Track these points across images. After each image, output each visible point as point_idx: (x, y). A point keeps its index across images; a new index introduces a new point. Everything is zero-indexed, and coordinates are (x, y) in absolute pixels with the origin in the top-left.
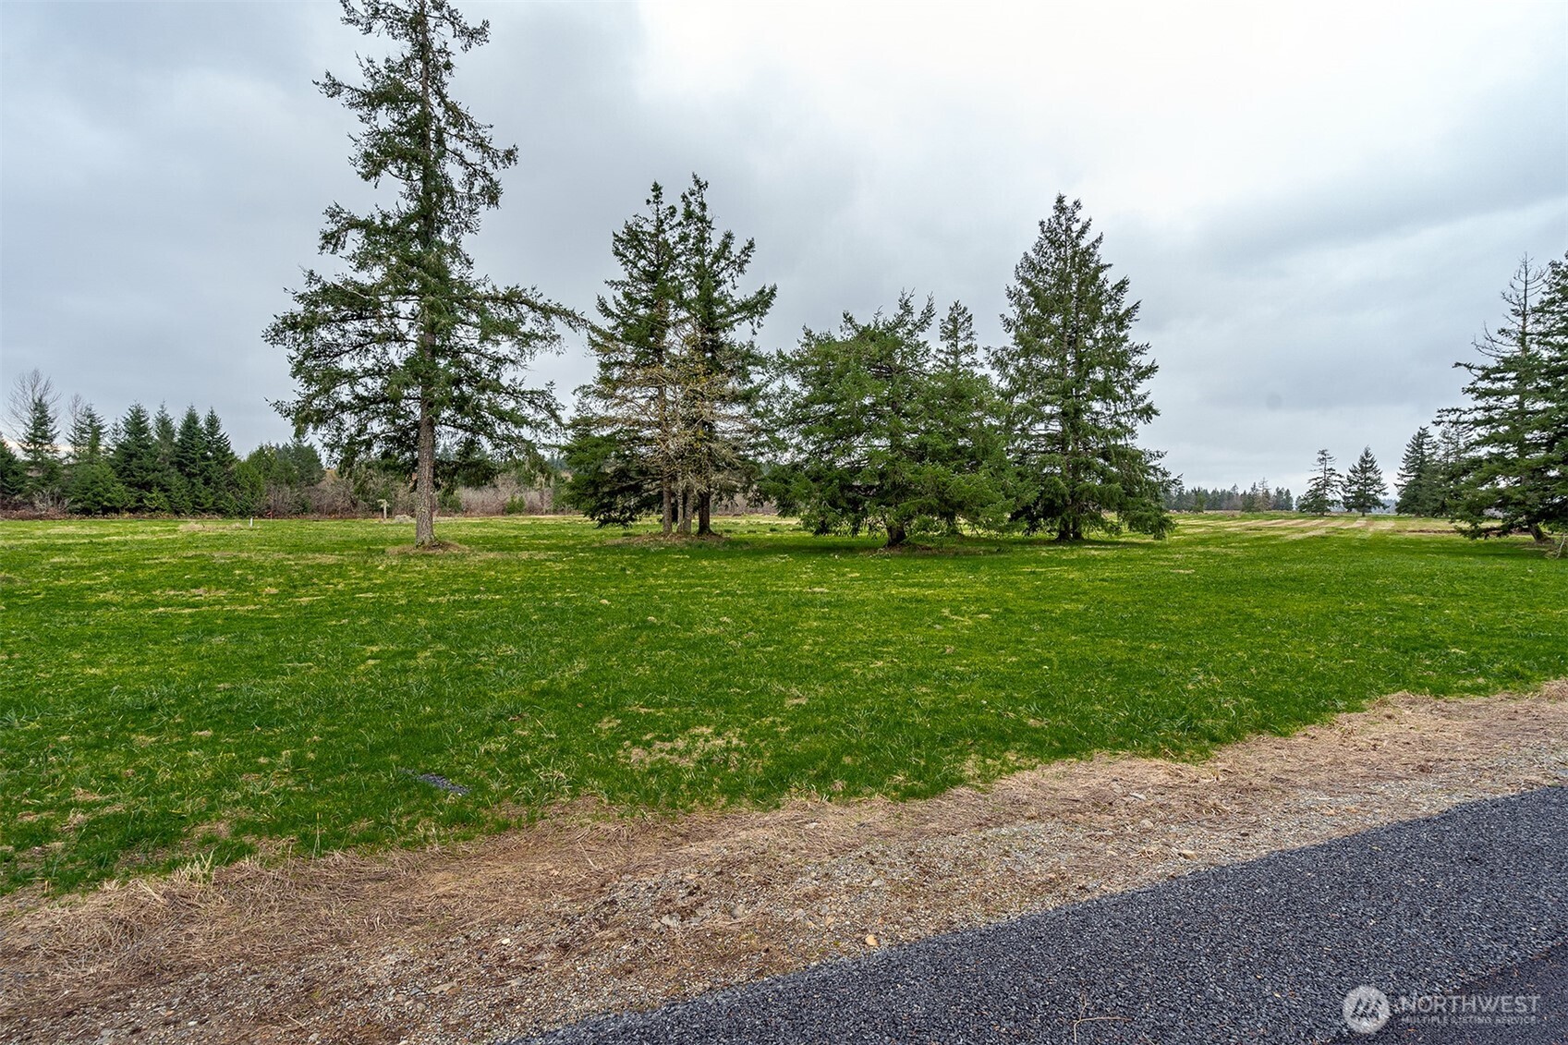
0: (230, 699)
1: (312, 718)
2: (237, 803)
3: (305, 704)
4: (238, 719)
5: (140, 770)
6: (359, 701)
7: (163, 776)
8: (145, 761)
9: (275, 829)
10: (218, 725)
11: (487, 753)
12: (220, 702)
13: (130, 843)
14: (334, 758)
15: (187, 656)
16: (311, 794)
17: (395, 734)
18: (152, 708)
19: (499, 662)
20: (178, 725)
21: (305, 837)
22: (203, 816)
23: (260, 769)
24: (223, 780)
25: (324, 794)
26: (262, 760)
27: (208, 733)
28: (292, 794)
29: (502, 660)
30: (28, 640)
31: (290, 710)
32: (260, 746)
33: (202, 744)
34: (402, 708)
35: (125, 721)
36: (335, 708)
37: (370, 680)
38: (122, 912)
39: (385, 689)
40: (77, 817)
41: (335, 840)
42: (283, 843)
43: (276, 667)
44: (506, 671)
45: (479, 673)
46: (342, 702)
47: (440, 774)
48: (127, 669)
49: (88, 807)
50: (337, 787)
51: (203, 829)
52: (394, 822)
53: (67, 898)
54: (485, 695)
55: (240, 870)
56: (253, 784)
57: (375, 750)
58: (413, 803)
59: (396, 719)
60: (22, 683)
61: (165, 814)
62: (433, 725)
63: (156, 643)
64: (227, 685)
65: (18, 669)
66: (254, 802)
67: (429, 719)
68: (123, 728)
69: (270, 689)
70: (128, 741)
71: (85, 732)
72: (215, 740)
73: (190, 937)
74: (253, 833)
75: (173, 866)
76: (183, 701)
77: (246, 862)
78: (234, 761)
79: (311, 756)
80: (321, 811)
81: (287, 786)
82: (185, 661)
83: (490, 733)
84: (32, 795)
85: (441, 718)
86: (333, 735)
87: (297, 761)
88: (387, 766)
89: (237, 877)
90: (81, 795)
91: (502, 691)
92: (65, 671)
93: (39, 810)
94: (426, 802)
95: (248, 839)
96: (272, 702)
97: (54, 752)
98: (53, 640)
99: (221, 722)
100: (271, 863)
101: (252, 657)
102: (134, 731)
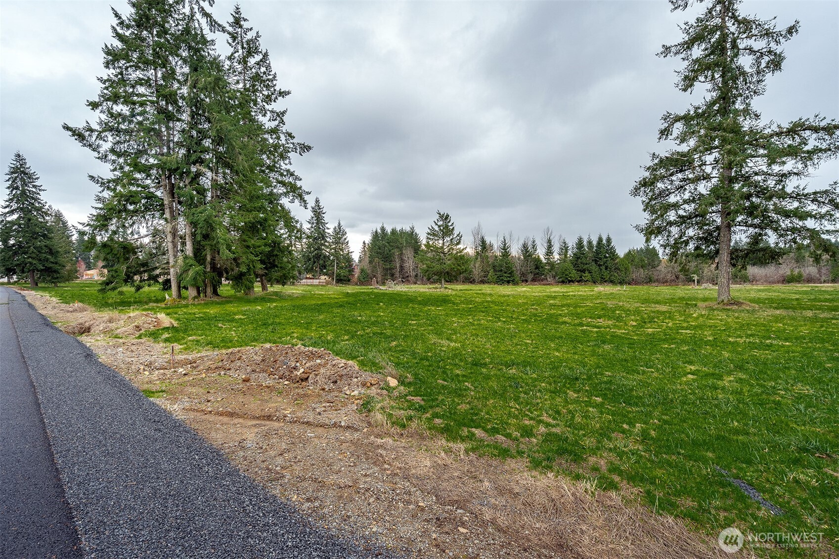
0: (610, 382)
1: (655, 407)
2: (610, 450)
3: (650, 396)
4: (614, 395)
5: (570, 412)
6: (683, 403)
7: (578, 419)
8: (571, 407)
9: (632, 479)
10: (604, 396)
11: (796, 481)
12: (606, 383)
13: (561, 452)
14: (668, 440)
15: (593, 354)
16: (653, 462)
17: (710, 436)
18: (577, 379)
19: (797, 398)
20: (587, 391)
21: (648, 492)
22: (594, 451)
23: (624, 432)
24: (604, 433)
25: (661, 464)
26: (625, 426)
27: (599, 400)
28: (641, 456)
29: (800, 398)
30: (538, 335)
31: (641, 398)
32: (625, 416)
33: (596, 406)
34: (714, 417)
35: (566, 382)
36: (667, 404)
37: (690, 389)
38: (554, 495)
39: (701, 398)
40: (542, 429)
41: (668, 506)
42: (635, 490)
43: (634, 368)
44: (806, 408)
45: (778, 403)
46: (672, 401)
47: (751, 484)
48: (569, 356)
49: (548, 425)
50: (670, 464)
51: (592, 460)
52: (713, 512)
53: (534, 473)
54: (787, 425)
55: (610, 498)
56: (619, 441)
57: (695, 444)
58: (729, 502)
59: (710, 423)
60: (533, 354)
61: (577, 442)
62: (740, 438)
63: (582, 344)
64: (610, 374)
65: (533, 348)
66: (621, 454)
67: (737, 432)
68: (564, 386)
69: (631, 381)
70: (565, 393)
71: (550, 384)
72: (602, 404)
73: (582, 532)
74: (619, 475)
75: (578, 477)
76: (589, 378)
77: (613, 494)
78: (610, 422)
79: (653, 433)
80: (660, 478)
81: (638, 449)
82: (593, 356)
83: (797, 462)
84: (529, 410)
85: (747, 434)
86: (666, 422)
87: (645, 435)
88: (705, 461)
89: (609, 503)
90: (545, 418)
91: (804, 425)
92: (548, 352)
93: (531, 419)
94: (740, 506)
95: (617, 478)
96: (631, 390)
97: (540, 391)
98: (546, 337)
99: (605, 395)
100: (628, 502)
101: (622, 360)
102: (568, 388)
